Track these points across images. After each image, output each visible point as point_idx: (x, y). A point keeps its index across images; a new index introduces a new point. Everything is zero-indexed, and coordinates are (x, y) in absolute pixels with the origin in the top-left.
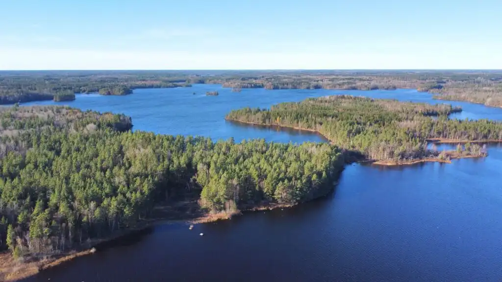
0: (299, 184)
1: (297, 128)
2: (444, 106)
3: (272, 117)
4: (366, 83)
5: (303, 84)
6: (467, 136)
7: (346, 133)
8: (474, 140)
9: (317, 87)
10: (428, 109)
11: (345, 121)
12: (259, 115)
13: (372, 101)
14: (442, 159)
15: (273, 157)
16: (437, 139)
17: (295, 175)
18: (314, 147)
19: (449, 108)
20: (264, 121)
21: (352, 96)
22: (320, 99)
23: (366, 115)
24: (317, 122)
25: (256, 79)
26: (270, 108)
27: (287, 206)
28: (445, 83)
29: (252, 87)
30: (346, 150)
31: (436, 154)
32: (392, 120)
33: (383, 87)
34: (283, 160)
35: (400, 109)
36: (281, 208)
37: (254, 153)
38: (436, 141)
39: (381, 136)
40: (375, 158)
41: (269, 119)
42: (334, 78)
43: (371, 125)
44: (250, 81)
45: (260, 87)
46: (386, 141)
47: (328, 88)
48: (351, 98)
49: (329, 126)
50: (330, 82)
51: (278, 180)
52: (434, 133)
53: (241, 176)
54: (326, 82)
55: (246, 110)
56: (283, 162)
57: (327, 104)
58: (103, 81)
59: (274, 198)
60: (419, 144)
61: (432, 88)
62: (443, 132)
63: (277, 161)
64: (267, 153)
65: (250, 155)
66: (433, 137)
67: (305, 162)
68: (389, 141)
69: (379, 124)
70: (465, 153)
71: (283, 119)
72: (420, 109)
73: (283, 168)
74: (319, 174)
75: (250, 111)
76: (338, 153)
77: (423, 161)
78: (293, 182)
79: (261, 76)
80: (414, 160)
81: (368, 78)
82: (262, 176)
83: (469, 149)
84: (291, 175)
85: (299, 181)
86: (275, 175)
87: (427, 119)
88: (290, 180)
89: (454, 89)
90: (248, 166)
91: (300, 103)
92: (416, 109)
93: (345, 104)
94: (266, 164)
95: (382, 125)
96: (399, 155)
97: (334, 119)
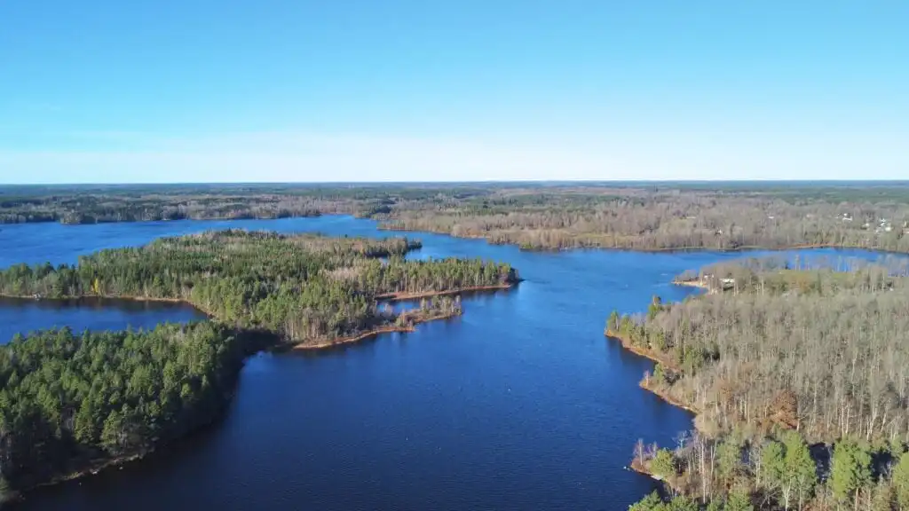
0: (153, 409)
1: (140, 298)
2: (395, 241)
3: (83, 281)
4: (268, 206)
5: (146, 210)
6: (432, 285)
7: (240, 298)
8: (443, 290)
9: (177, 216)
10: (373, 246)
11: (236, 278)
12: (52, 278)
13: (282, 237)
14: (401, 325)
15: (91, 363)
16: (392, 294)
17: (143, 391)
18: (181, 332)
19: (403, 244)
20: (65, 291)
21: (246, 230)
22: (184, 239)
23: (274, 264)
24: (182, 283)
25: (37, 203)
26: (76, 261)
27: (132, 459)
28: (392, 203)
29: (28, 221)
30: (244, 330)
31: (393, 319)
32: (318, 269)
33: (299, 213)
34: (114, 365)
35: (329, 249)
36: (118, 465)
37: (45, 361)
38: (389, 297)
39: (303, 297)
40: (297, 338)
41: (77, 285)
42: (208, 199)
43: (284, 279)
44: (22, 208)
45: (48, 220)
46: (312, 306)
47: (198, 217)
48: (244, 234)
49: (206, 292)
50: (203, 207)
51: (106, 409)
52: (385, 285)
53: (16, 413)
54: (193, 206)
55: (19, 270)
56: (114, 370)
57: (198, 248)
59: (100, 449)
60: (365, 306)
61: (376, 211)
62: (399, 282)
63: (100, 370)
64: (78, 356)
65: (36, 362)
66: (386, 291)
67: (164, 361)
68: (317, 305)
69: (298, 277)
70: (432, 312)
71: (109, 281)
72: (361, 248)
73: (116, 382)
74: (195, 382)
75: (28, 271)
76: (229, 338)
77: (374, 333)
78: (140, 408)
79: (51, 197)
80: (360, 333)
81: (271, 198)
82: (69, 406)
83: (438, 306)
84: (135, 394)
85: (154, 403)
86: (99, 400)
87: (372, 262)
88: (133, 403)
89: (409, 212)
90: (33, 389)
91: (142, 248)
92: (354, 248)
93: (234, 246)
94: (75, 381)
95: (302, 278)
96: (336, 327)
97: (215, 275)
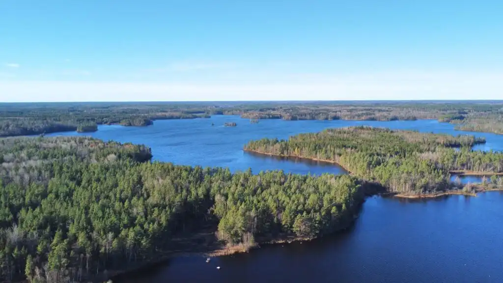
0: (318, 217)
1: (315, 159)
2: (465, 138)
3: (290, 148)
4: (385, 114)
5: (321, 114)
6: (492, 168)
7: (365, 164)
8: (500, 172)
9: (336, 118)
10: (450, 140)
11: (364, 153)
12: (278, 146)
13: (392, 132)
14: (466, 191)
15: (291, 189)
16: (461, 171)
17: (313, 208)
18: (333, 179)
19: (472, 140)
21: (372, 127)
22: (338, 130)
23: (386, 146)
24: (336, 153)
25: (274, 110)
26: (289, 139)
27: (306, 239)
28: (466, 113)
29: (269, 118)
30: (366, 182)
31: (461, 187)
32: (413, 151)
33: (403, 118)
34: (301, 192)
35: (421, 140)
36: (300, 241)
37: (272, 184)
38: (460, 173)
39: (402, 168)
40: (397, 190)
41: (287, 150)
42: (353, 109)
43: (391, 156)
44: (268, 112)
45: (278, 118)
46: (407, 173)
47: (346, 119)
48: (370, 129)
49: (348, 160)
50: (349, 113)
51: (297, 212)
52: (457, 164)
53: (259, 207)
54: (345, 113)
55: (264, 140)
56: (301, 193)
57: (345, 135)
58: (124, 112)
59: (292, 231)
60: (442, 176)
61: (454, 118)
62: (467, 164)
63: (295, 193)
64: (286, 184)
65: (268, 186)
66: (457, 169)
67: (324, 193)
68: (410, 173)
69: (400, 155)
70: (490, 186)
71: (302, 149)
72: (441, 140)
73: (302, 200)
74: (339, 207)
75: (268, 142)
76: (358, 185)
77: (447, 194)
78: (312, 215)
79: (279, 107)
80: (437, 193)
81: (387, 109)
82: (281, 208)
83: (495, 182)
84: (310, 208)
85: (318, 214)
86: (294, 207)
87: (449, 150)
88: (308, 212)
89: (476, 119)
90: (267, 197)
91: (318, 134)
92: (437, 141)
93: (365, 135)
94: (284, 196)
95: (402, 156)
96: (421, 188)
97: (353, 150)
